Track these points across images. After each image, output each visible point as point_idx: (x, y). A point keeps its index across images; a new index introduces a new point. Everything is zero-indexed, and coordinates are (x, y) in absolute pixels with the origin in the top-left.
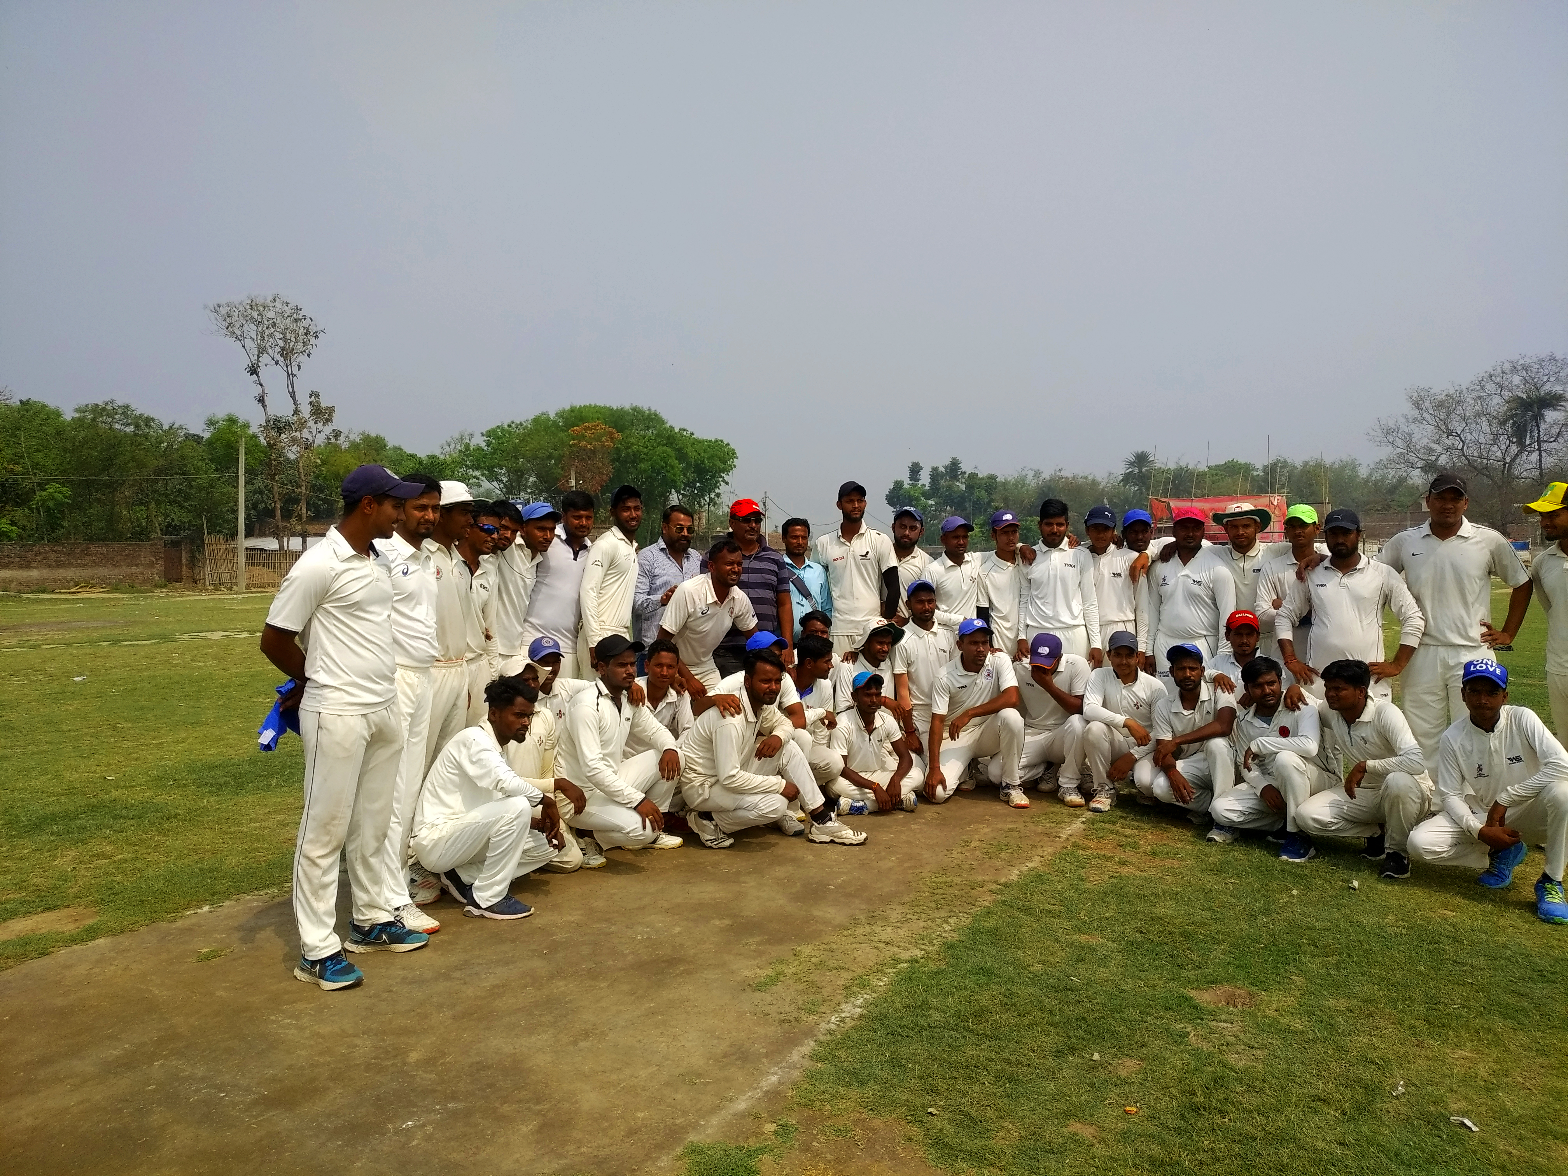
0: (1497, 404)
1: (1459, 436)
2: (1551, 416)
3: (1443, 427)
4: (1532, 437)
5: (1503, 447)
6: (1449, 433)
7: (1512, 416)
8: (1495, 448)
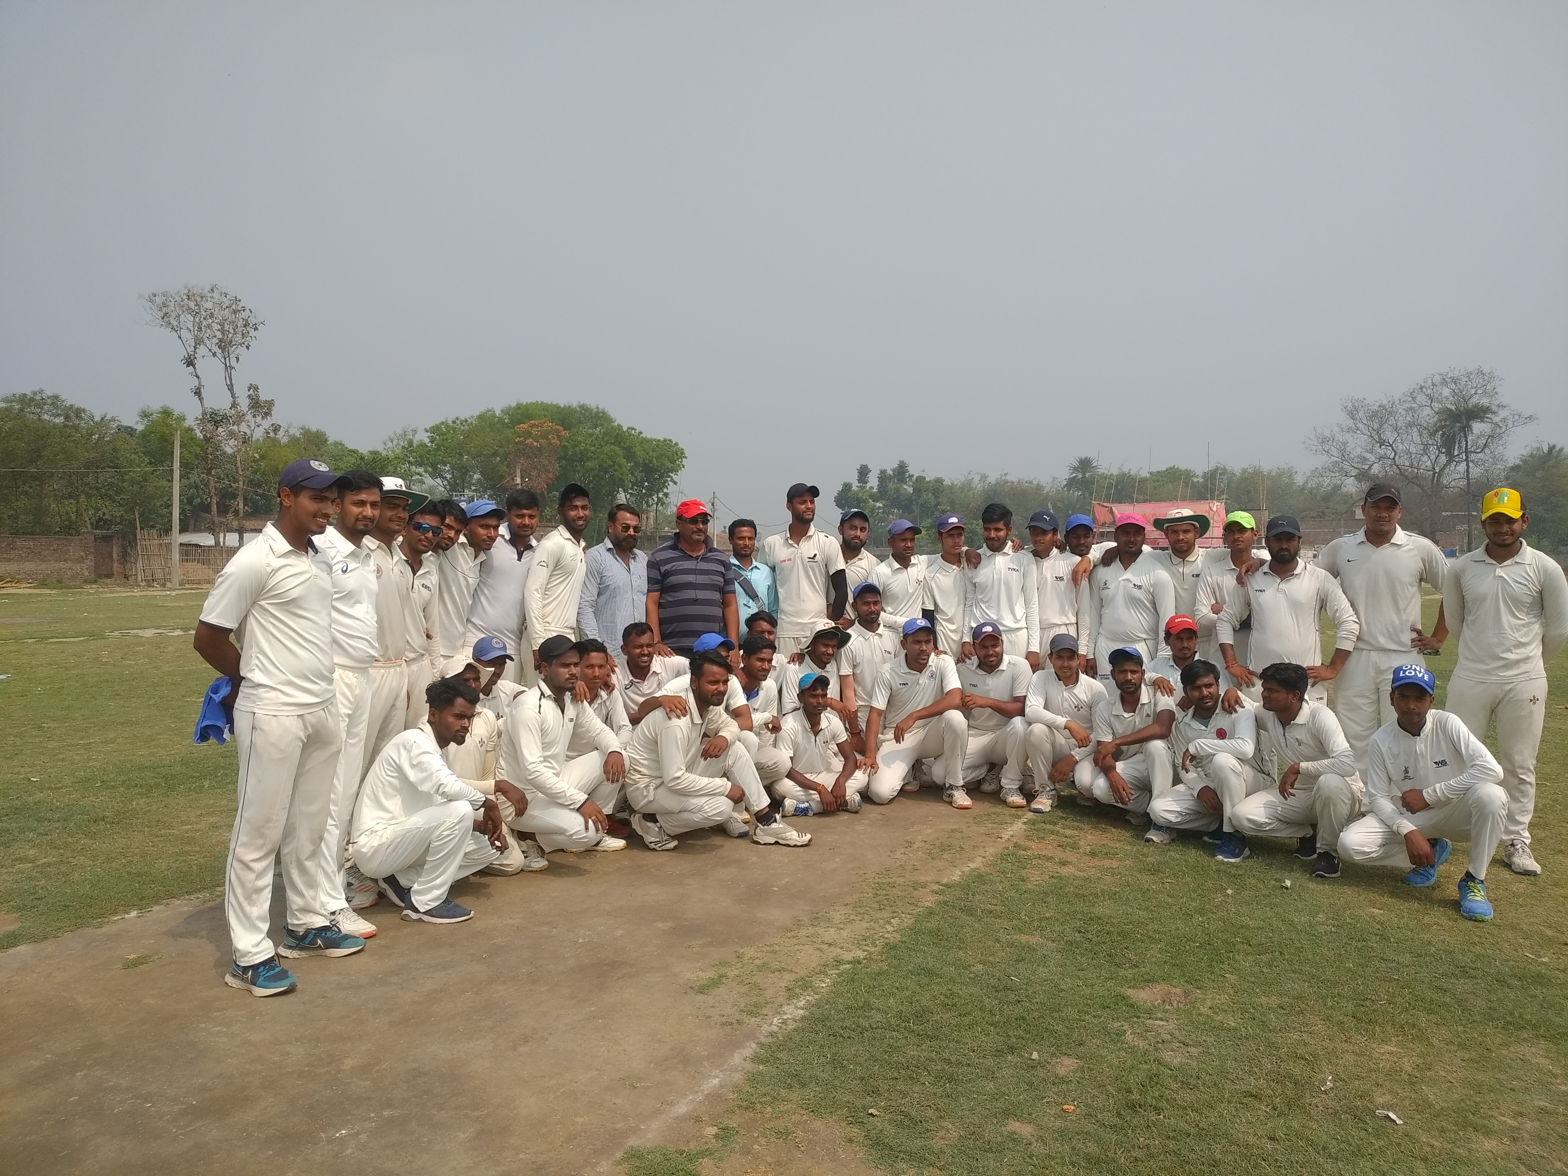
0: (1427, 416)
1: (1391, 445)
2: (1478, 427)
3: (1376, 437)
4: (1460, 448)
5: (1433, 457)
6: (1382, 443)
7: (1442, 427)
8: (1425, 458)
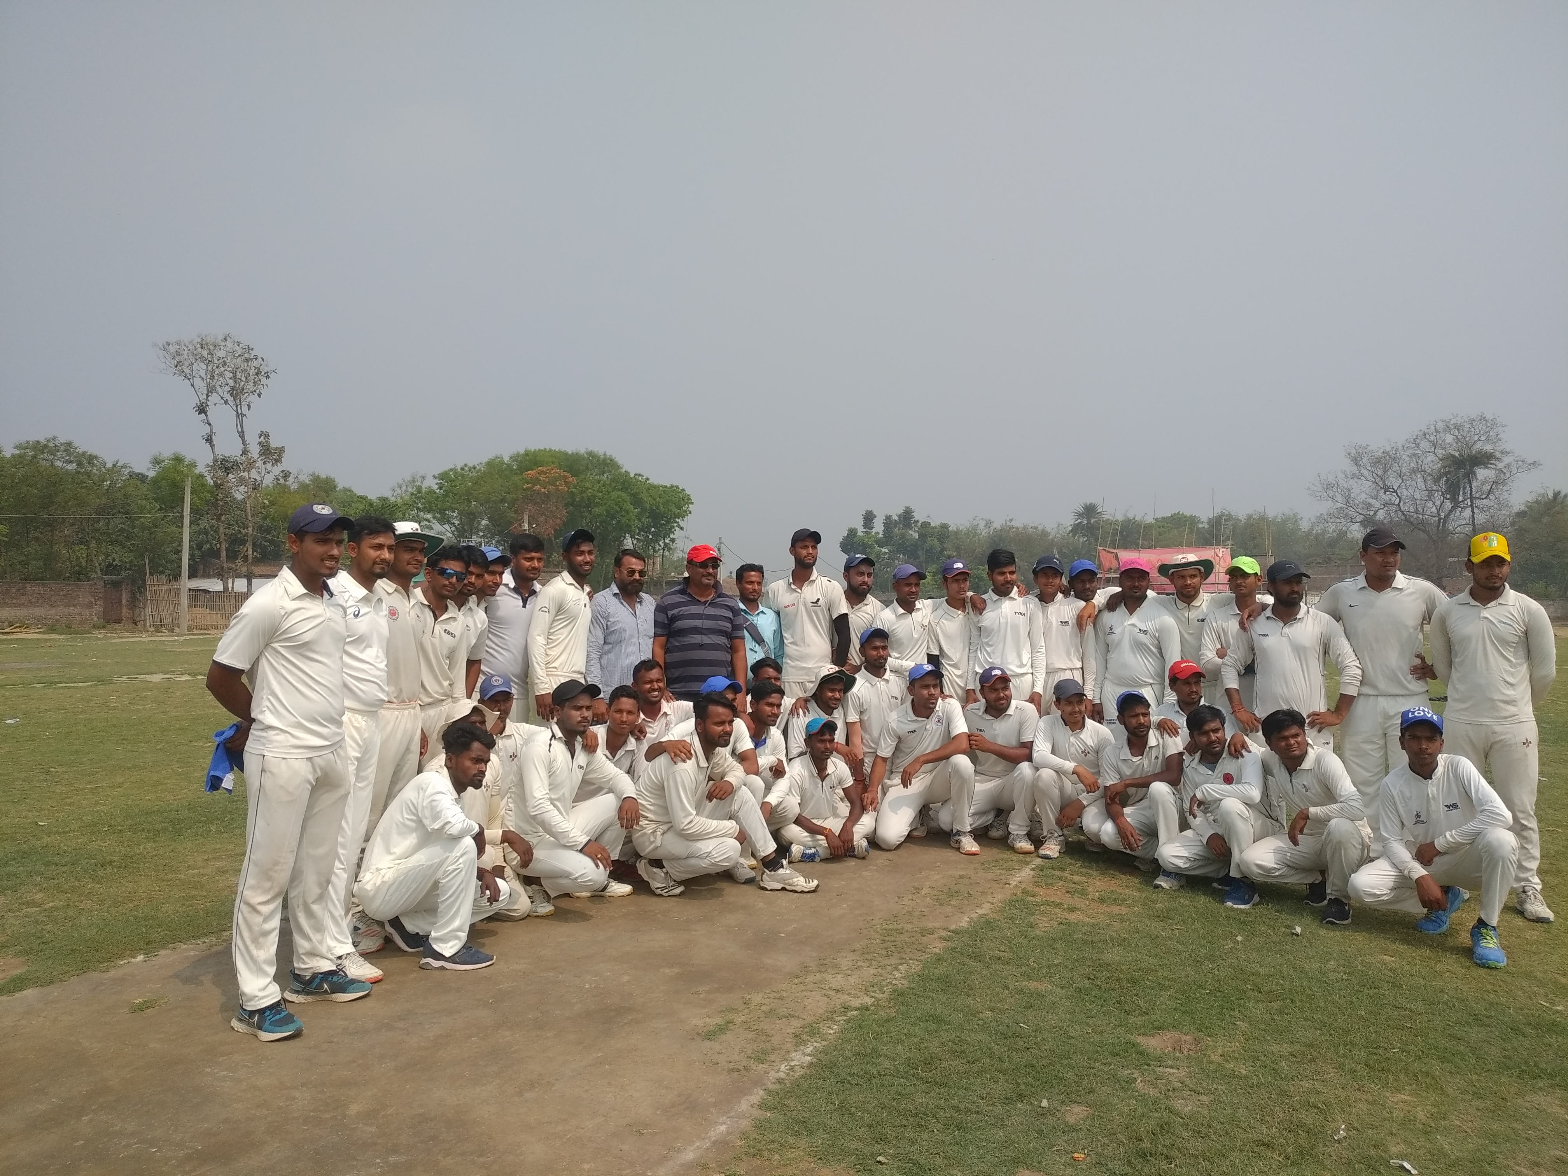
0: (1431, 462)
1: (1396, 492)
2: (1482, 473)
3: (1381, 483)
4: (1464, 494)
5: (1438, 503)
6: (1386, 489)
7: (1446, 474)
8: (1430, 504)
